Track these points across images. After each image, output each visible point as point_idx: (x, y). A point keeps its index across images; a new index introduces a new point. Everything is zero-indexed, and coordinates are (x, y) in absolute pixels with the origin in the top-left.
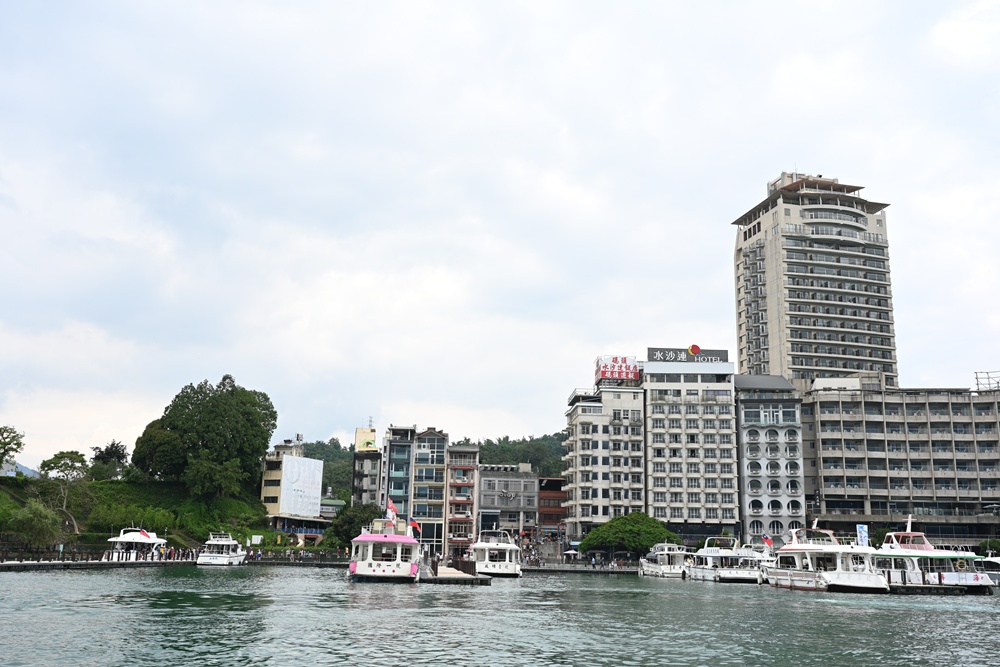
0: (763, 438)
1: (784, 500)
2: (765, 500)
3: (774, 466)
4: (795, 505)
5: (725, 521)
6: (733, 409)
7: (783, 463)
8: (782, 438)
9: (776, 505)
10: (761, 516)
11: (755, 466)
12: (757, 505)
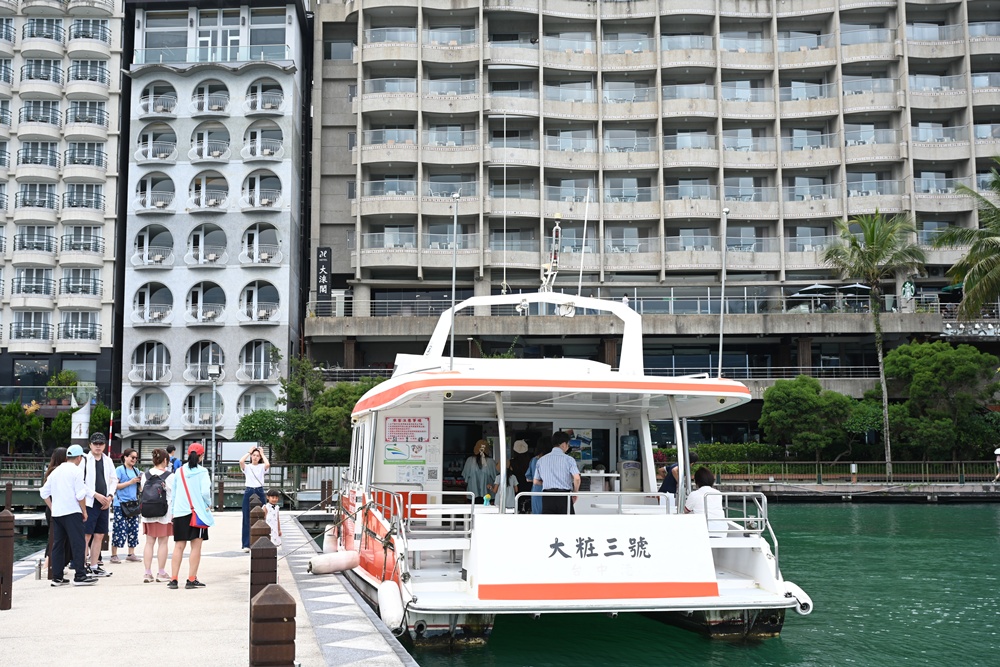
0: (186, 105)
1: (233, 281)
2: (179, 282)
3: (211, 180)
4: (263, 292)
5: (64, 346)
6: (115, 29)
7: (235, 174)
8: (238, 103)
9: (209, 293)
10: (166, 328)
11: (158, 181)
12: (157, 293)
